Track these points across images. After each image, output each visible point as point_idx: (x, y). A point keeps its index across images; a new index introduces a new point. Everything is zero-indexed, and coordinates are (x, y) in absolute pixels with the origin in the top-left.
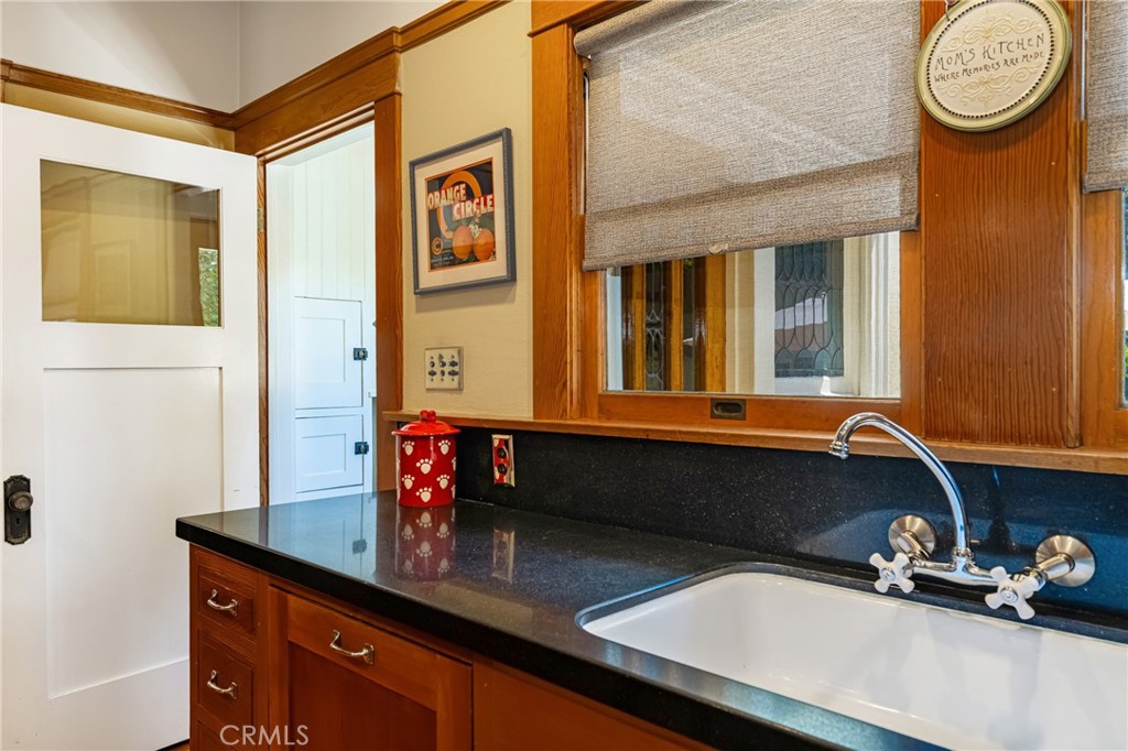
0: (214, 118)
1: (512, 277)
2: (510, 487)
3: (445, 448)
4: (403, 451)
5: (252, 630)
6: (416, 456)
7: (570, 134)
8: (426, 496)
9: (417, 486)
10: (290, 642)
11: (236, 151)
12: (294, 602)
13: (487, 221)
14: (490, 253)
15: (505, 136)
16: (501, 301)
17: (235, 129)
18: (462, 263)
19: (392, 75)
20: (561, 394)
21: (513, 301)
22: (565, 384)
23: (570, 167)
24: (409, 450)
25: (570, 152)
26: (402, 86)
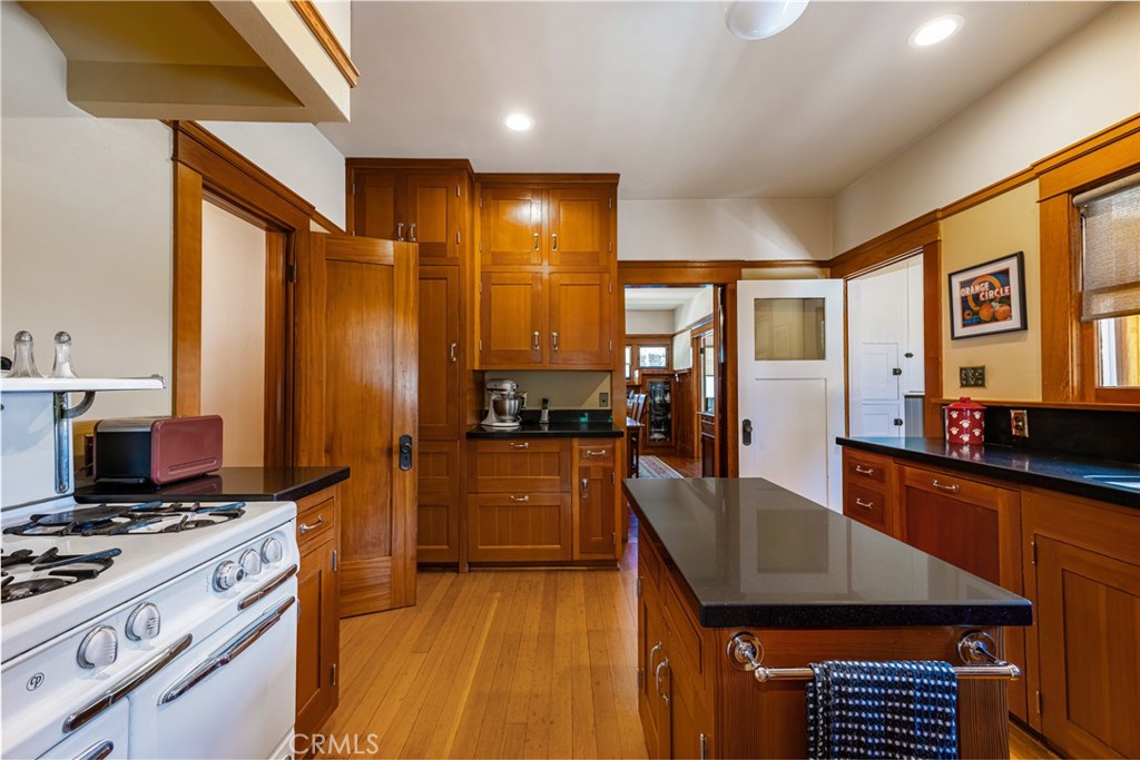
0: (820, 264)
1: (1024, 326)
2: (1025, 437)
3: (977, 415)
4: (950, 416)
5: (883, 481)
6: (959, 418)
7: (1070, 250)
8: (966, 438)
9: (960, 433)
10: (907, 486)
11: (831, 278)
12: (908, 469)
13: (1006, 300)
14: (1008, 316)
15: (1020, 256)
16: (1017, 340)
17: (830, 267)
18: (986, 322)
19: (937, 231)
20: (1064, 388)
21: (1025, 340)
22: (1068, 383)
23: (1070, 267)
24: (955, 415)
25: (1070, 259)
26: (942, 236)
